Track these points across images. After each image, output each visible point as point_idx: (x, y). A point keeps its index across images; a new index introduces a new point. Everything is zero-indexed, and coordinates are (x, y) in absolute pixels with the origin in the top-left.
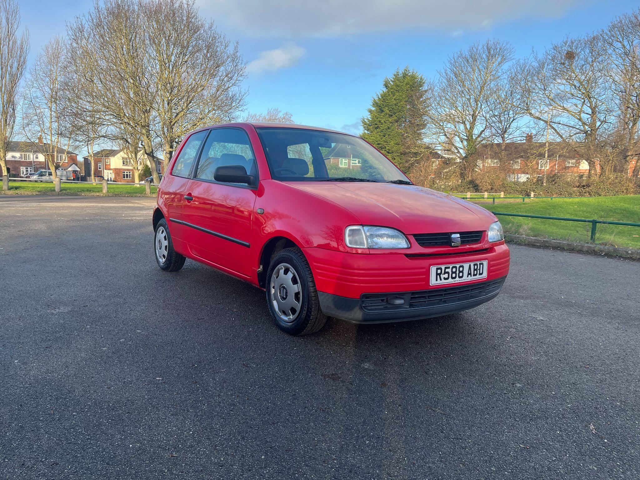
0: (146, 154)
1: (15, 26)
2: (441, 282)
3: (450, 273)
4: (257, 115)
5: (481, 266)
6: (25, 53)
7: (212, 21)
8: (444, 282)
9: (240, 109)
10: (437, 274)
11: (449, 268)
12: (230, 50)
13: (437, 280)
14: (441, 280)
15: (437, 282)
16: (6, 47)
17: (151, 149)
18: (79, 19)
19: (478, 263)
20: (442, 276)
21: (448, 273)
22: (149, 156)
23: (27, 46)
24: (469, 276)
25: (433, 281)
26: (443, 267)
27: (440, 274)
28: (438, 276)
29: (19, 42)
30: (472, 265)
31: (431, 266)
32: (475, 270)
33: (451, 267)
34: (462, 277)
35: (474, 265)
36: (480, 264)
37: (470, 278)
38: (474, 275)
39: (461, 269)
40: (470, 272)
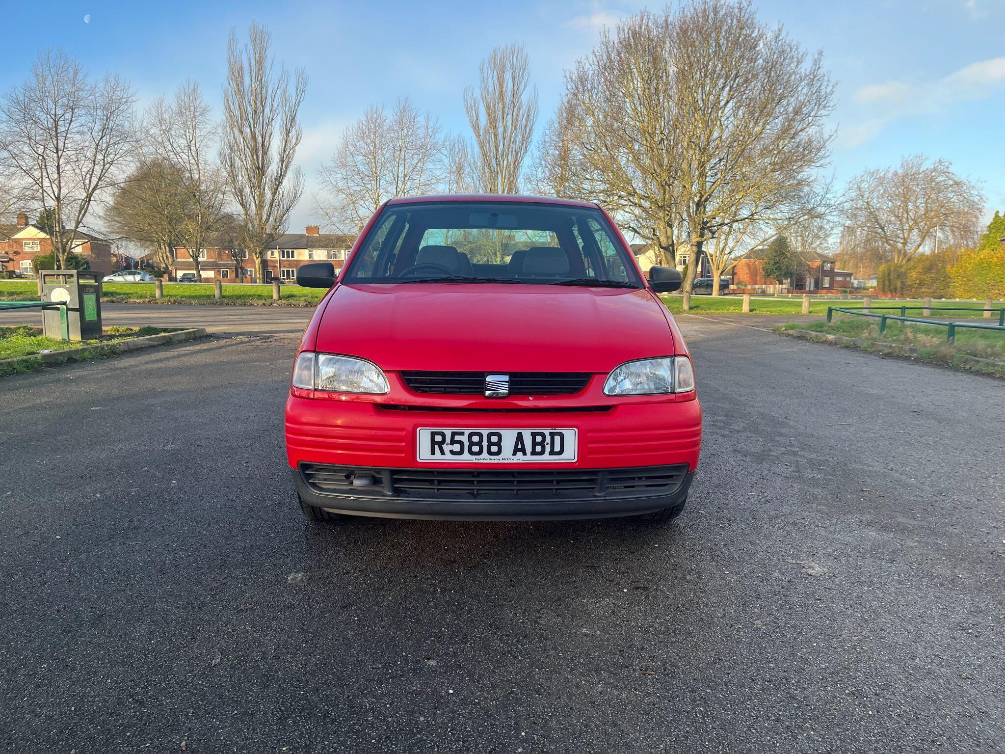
0: (662, 248)
1: (522, 87)
2: (443, 457)
3: (467, 444)
4: (881, 171)
5: (557, 439)
6: (532, 121)
7: (780, 27)
8: (448, 458)
9: (818, 164)
10: (433, 443)
11: (461, 434)
12: (806, 67)
13: (433, 453)
14: (442, 453)
15: (433, 457)
16: (510, 117)
17: (670, 240)
18: (580, 64)
19: (547, 432)
20: (448, 448)
21: (461, 443)
22: (666, 252)
23: (535, 112)
24: (520, 454)
25: (424, 453)
26: (448, 432)
27: (440, 444)
29: (525, 108)
30: (526, 433)
31: (419, 429)
32: (535, 443)
33: (467, 432)
34: (499, 453)
35: (534, 435)
36: (552, 435)
37: (520, 458)
38: (534, 453)
39: (494, 439)
40: (520, 447)
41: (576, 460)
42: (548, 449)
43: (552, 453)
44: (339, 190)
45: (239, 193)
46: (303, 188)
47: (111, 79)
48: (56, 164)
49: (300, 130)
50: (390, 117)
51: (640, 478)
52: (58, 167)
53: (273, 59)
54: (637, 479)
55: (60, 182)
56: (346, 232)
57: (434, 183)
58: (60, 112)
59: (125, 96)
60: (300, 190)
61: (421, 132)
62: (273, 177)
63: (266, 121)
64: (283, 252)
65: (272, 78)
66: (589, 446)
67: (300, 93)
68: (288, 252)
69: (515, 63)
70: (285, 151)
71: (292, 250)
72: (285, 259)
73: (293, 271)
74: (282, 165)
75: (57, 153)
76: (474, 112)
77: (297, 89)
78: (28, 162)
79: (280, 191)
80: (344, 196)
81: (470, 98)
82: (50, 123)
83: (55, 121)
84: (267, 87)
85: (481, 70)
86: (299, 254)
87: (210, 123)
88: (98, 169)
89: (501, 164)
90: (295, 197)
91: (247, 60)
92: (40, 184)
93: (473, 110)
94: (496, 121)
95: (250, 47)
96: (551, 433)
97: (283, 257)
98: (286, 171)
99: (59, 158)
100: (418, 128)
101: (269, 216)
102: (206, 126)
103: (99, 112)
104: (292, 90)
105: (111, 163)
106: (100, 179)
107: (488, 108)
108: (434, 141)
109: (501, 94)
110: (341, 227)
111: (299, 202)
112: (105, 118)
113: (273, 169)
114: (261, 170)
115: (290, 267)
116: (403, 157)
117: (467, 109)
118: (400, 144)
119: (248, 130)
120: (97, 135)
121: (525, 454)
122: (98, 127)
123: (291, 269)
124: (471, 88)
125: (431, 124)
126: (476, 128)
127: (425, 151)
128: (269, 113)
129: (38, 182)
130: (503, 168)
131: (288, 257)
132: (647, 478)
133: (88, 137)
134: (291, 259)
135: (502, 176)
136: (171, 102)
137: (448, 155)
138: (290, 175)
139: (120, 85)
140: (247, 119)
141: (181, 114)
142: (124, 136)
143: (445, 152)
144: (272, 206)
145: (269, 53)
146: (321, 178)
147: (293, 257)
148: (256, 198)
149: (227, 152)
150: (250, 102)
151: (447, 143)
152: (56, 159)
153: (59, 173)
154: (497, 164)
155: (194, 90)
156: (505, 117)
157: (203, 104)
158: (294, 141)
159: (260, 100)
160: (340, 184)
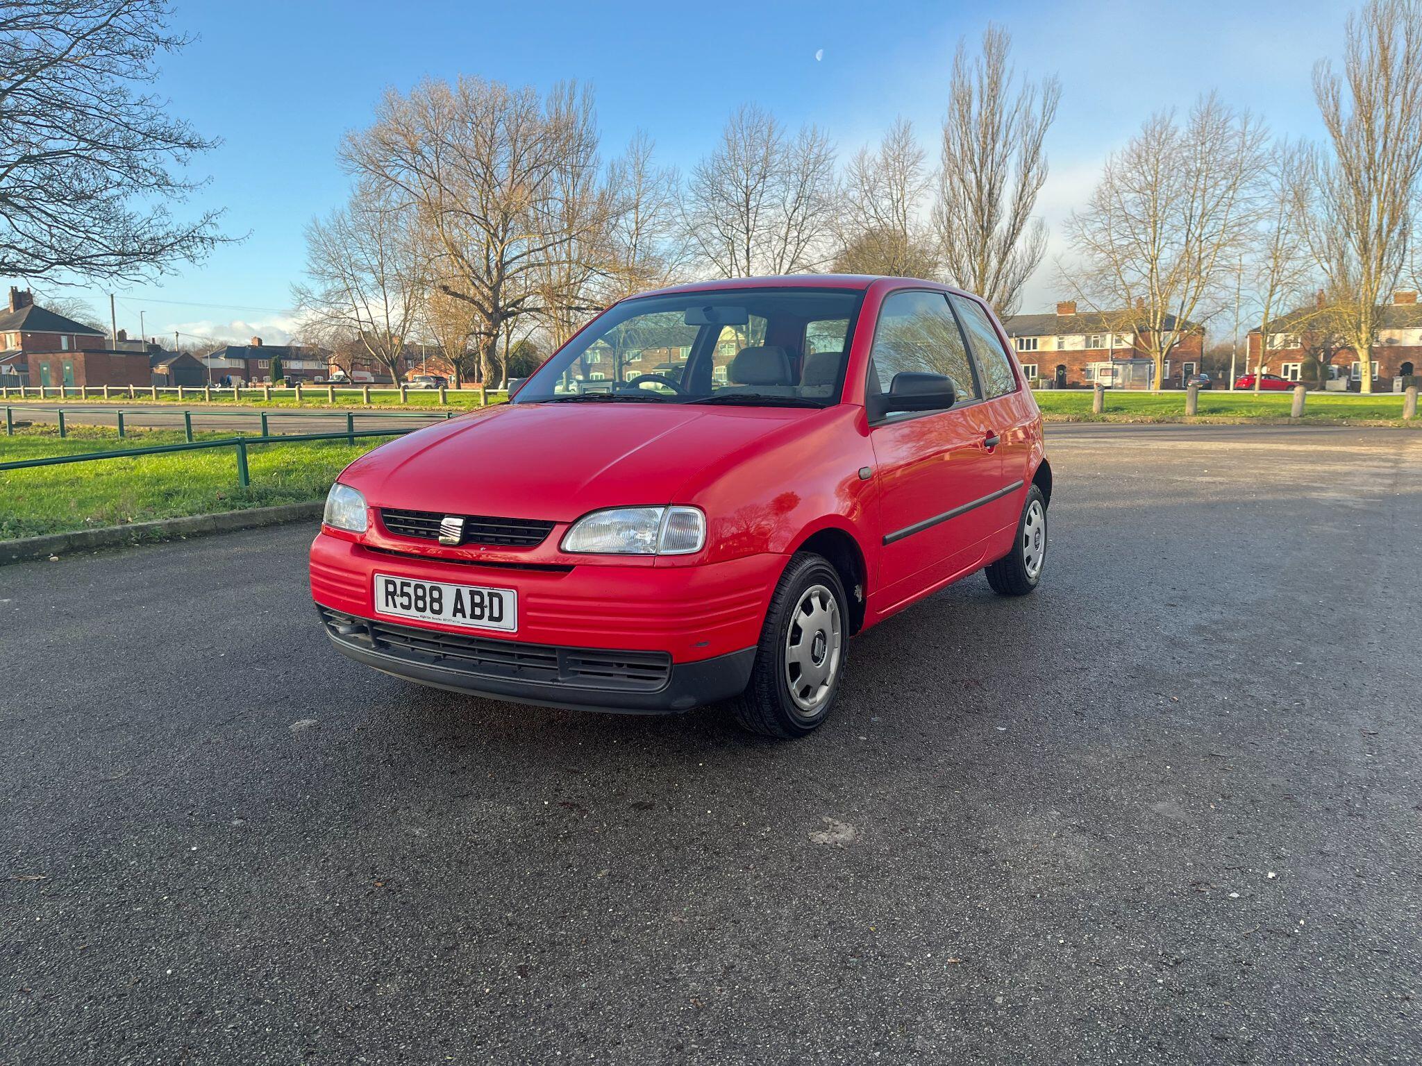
2: (395, 610)
3: (413, 597)
5: (496, 600)
8: (399, 612)
10: (387, 593)
11: (408, 585)
14: (395, 606)
15: (387, 609)
19: (485, 592)
20: (398, 600)
21: (408, 595)
24: (459, 615)
25: (381, 604)
27: (393, 594)
28: (390, 597)
30: (465, 592)
31: (376, 575)
32: (474, 605)
33: (413, 584)
34: (439, 612)
35: (472, 593)
36: (491, 595)
37: (459, 621)
38: (473, 616)
39: (436, 594)
40: (459, 607)
41: (515, 630)
42: (487, 611)
43: (491, 618)
44: (1097, 247)
45: (955, 265)
46: (1045, 249)
47: (808, 133)
48: (746, 248)
49: (1045, 166)
50: (1182, 128)
51: (620, 665)
52: (748, 251)
53: (1012, 72)
54: (615, 666)
55: (749, 270)
56: (1103, 308)
57: (1252, 221)
58: (751, 183)
59: (823, 153)
60: (1041, 252)
61: (1234, 144)
62: (1002, 238)
63: (997, 159)
64: (1022, 341)
65: (1009, 98)
66: (530, 614)
67: (1049, 111)
68: (1028, 341)
69: (1412, 9)
70: (1021, 199)
71: (1035, 338)
72: (1024, 350)
73: (1033, 368)
74: (1016, 219)
75: (748, 233)
76: (1330, 98)
77: (1045, 106)
78: (718, 246)
79: (1010, 257)
80: (1103, 255)
81: (1325, 77)
82: (741, 197)
83: (746, 195)
84: (1001, 113)
85: (1348, 28)
86: (1045, 343)
87: (923, 173)
88: (791, 248)
89: (1379, 178)
90: (1032, 263)
91: (976, 81)
92: (729, 275)
93: (1330, 95)
94: (1371, 105)
95: (984, 61)
96: (489, 594)
97: (1021, 348)
98: (1019, 230)
99: (749, 239)
100: (1232, 137)
101: (994, 292)
102: (918, 178)
103: (793, 178)
104: (1037, 110)
105: (806, 241)
106: (793, 262)
107: (1357, 88)
108: (1258, 153)
109: (1385, 65)
110: (1096, 302)
111: (1037, 270)
112: (799, 183)
113: (1002, 226)
114: (987, 230)
115: (1031, 361)
116: (1202, 186)
117: (1319, 96)
118: (1198, 165)
119: (973, 175)
120: (789, 206)
121: (464, 616)
122: (791, 196)
123: (1031, 366)
124: (1326, 62)
125: (1250, 127)
126: (1333, 124)
127: (1237, 173)
128: (1001, 149)
129: (726, 270)
130: (1382, 185)
131: (1028, 348)
132: (630, 666)
133: (781, 210)
134: (1032, 350)
135: (1379, 199)
136: (875, 152)
137: (1279, 174)
138: (1027, 230)
139: (818, 139)
140: (972, 161)
141: (887, 166)
142: (822, 205)
143: (1274, 169)
144: (998, 277)
145: (1008, 64)
146: (1070, 231)
147: (1035, 347)
148: (977, 268)
149: (945, 209)
150: (977, 138)
151: (1280, 153)
152: (745, 241)
153: (748, 258)
154: (1370, 179)
155: (905, 133)
156: (1390, 99)
157: (916, 151)
158: (1035, 182)
159: (991, 132)
160: (1100, 238)
